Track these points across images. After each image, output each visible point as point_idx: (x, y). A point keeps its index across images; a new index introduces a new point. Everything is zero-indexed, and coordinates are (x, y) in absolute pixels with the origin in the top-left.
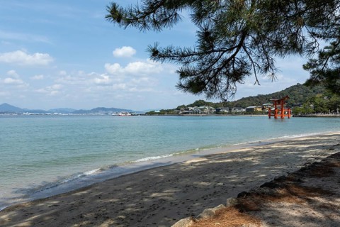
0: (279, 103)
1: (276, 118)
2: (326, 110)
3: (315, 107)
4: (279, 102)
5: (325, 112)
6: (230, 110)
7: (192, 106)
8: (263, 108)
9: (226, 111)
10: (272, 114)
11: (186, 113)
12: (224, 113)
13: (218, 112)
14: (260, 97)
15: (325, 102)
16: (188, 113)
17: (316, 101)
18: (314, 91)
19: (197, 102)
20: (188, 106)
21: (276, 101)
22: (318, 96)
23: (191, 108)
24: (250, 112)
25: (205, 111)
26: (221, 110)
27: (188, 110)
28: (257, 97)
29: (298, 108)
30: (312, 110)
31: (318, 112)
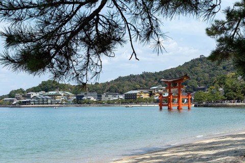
0: (175, 86)
1: (170, 109)
2: (241, 96)
3: (225, 92)
4: (174, 84)
5: (239, 100)
6: (99, 96)
7: (35, 90)
8: (151, 94)
9: (92, 99)
10: (163, 102)
11: (25, 103)
12: (89, 103)
13: (79, 101)
14: (146, 76)
15: (238, 84)
16: (29, 103)
17: (228, 82)
18: (224, 68)
19: (44, 83)
20: (28, 91)
21: (170, 83)
22: (230, 74)
23: (34, 94)
24: (131, 99)
25: (59, 99)
26: (85, 98)
27: (29, 96)
28: (142, 76)
29: (202, 93)
30: (221, 96)
31: (229, 99)
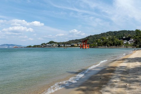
0: (85, 42)
1: (83, 48)
2: (102, 45)
3: (98, 44)
4: (84, 41)
5: (102, 46)
6: (64, 45)
7: (48, 43)
8: (78, 45)
9: (62, 46)
11: (45, 47)
12: (62, 47)
13: (59, 46)
14: (76, 40)
15: (101, 42)
16: (46, 47)
18: (97, 38)
19: (50, 42)
20: (46, 44)
21: (83, 41)
22: (99, 40)
23: (48, 44)
24: (73, 46)
25: (54, 46)
26: (61, 45)
27: (46, 45)
28: (75, 40)
29: (92, 44)
30: (97, 45)
31: (99, 46)
